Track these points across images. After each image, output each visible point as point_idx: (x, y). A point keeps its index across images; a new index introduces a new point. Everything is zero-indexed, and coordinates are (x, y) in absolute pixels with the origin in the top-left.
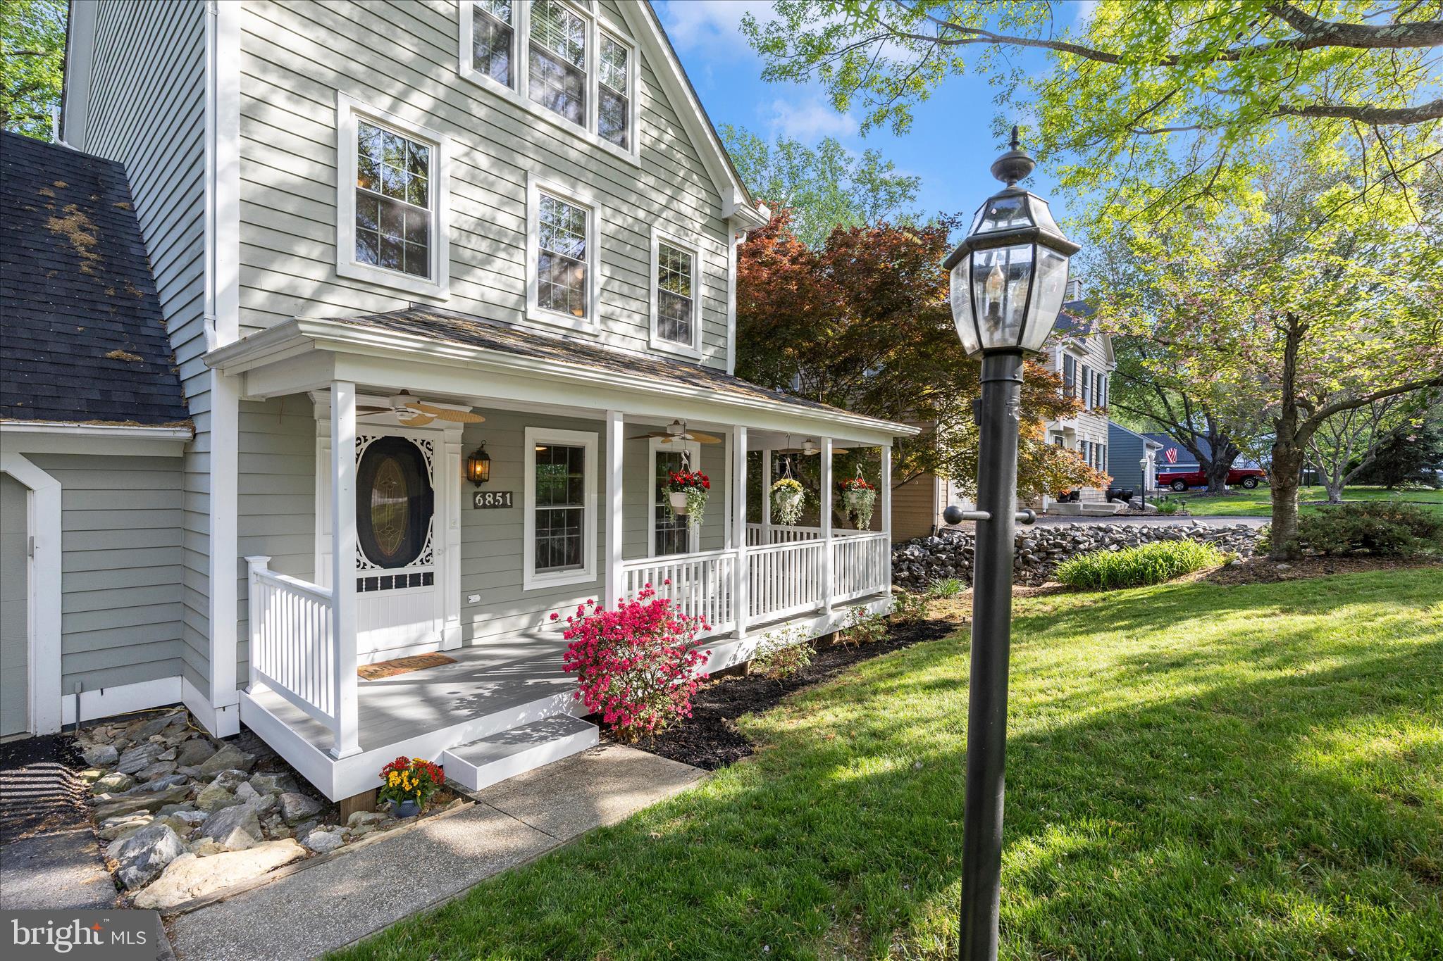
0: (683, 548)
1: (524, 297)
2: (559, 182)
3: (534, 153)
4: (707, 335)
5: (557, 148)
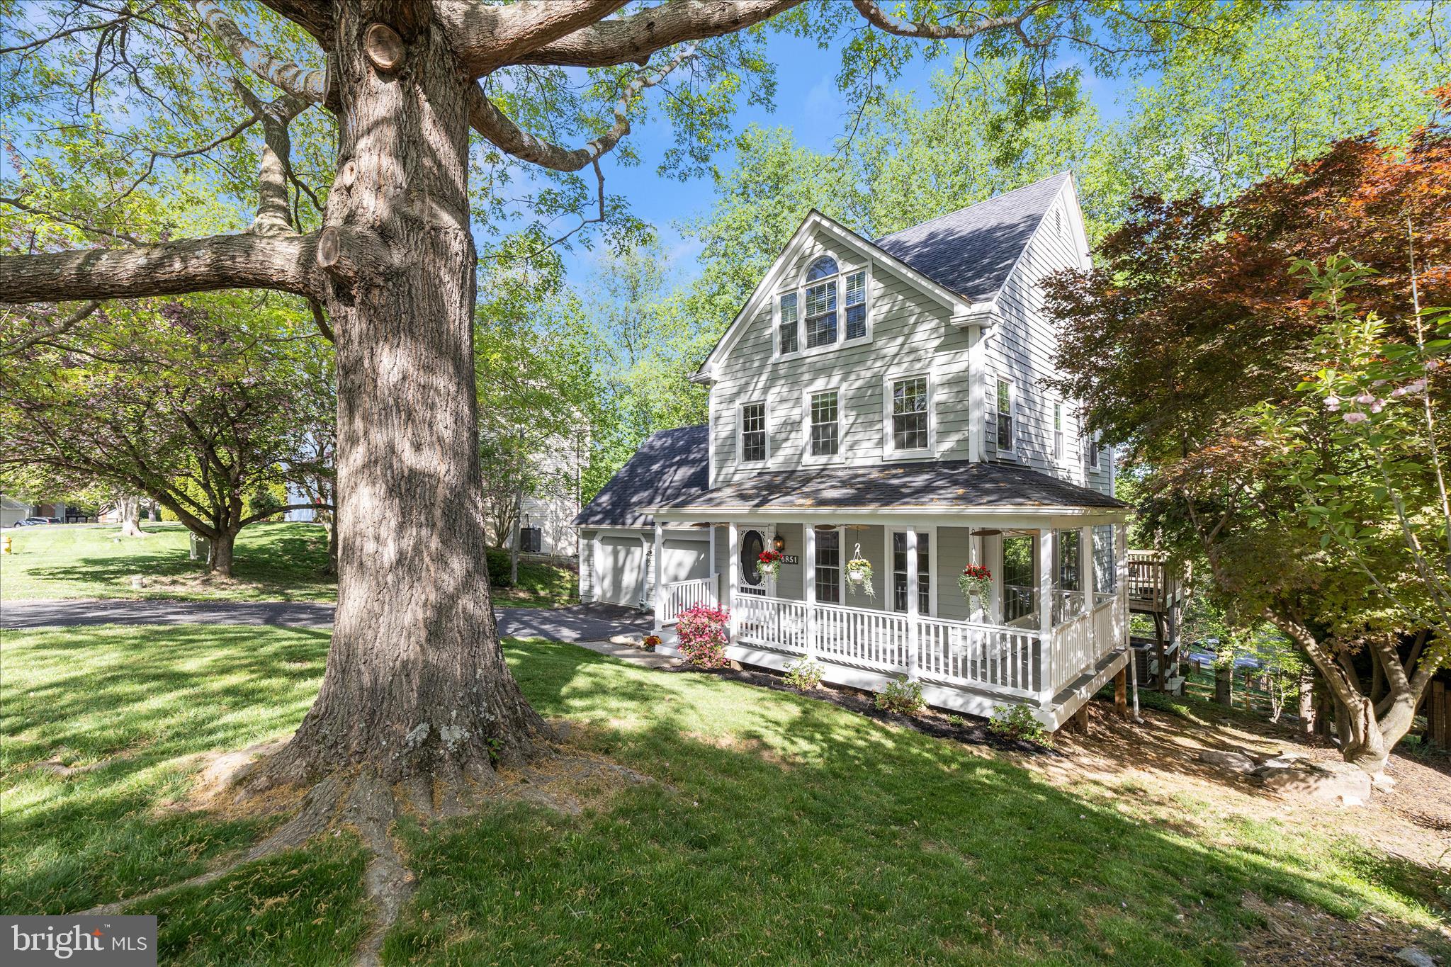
2: (820, 384)
3: (806, 377)
4: (943, 434)
5: (819, 365)
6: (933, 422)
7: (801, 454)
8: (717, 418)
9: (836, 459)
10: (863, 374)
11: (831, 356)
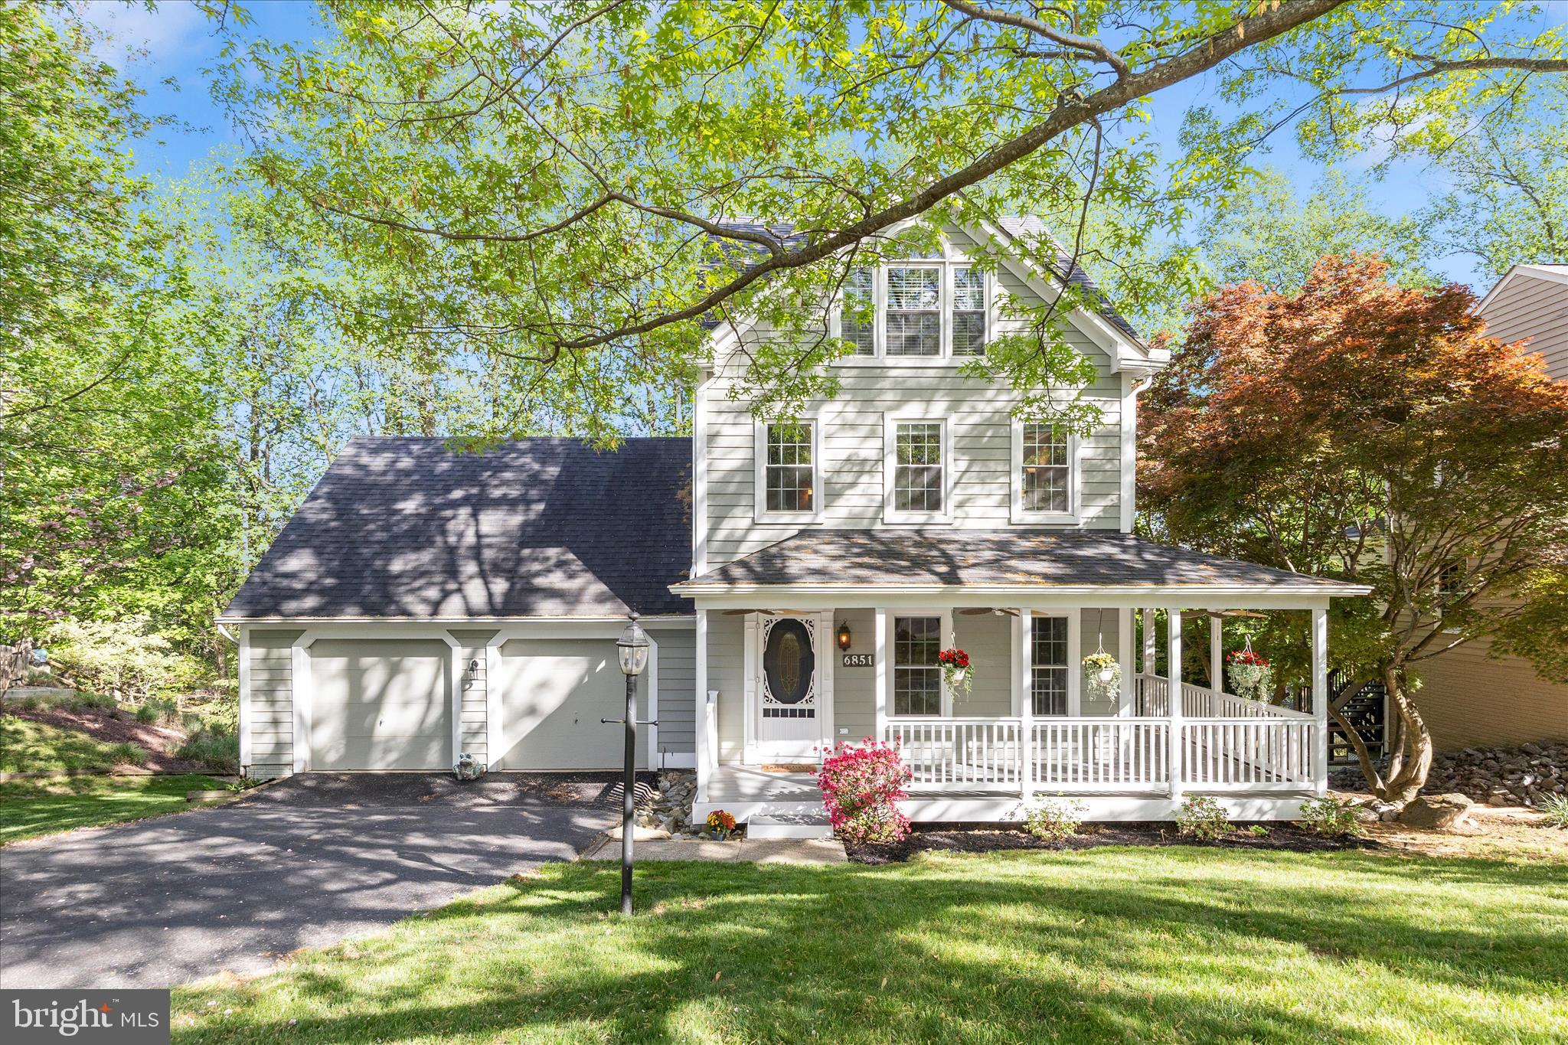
2: (913, 411)
3: (890, 396)
4: (1089, 497)
5: (910, 383)
6: (1076, 482)
7: (882, 507)
8: (712, 437)
9: (938, 516)
10: (981, 406)
11: (931, 373)
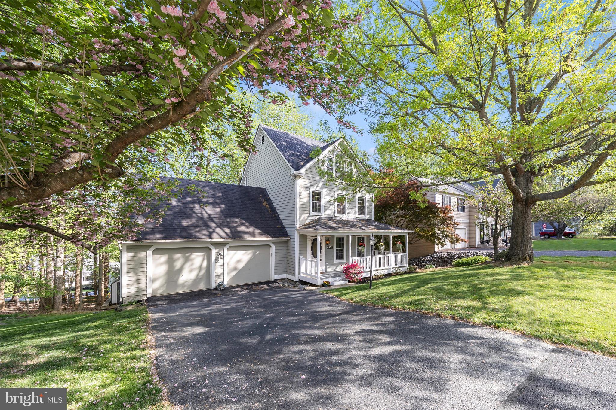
0: (363, 255)
1: (334, 213)
2: (340, 192)
3: (336, 188)
4: (368, 213)
5: (340, 186)
6: (366, 210)
8: (300, 193)
9: (345, 216)
